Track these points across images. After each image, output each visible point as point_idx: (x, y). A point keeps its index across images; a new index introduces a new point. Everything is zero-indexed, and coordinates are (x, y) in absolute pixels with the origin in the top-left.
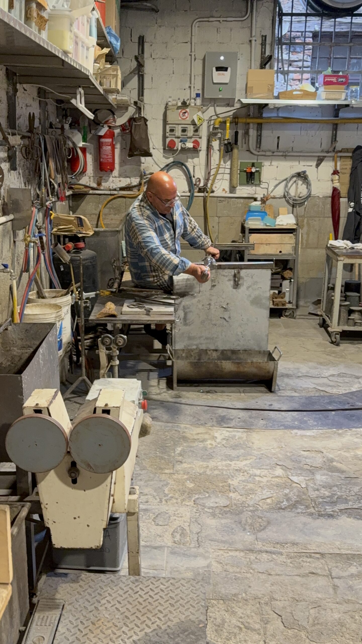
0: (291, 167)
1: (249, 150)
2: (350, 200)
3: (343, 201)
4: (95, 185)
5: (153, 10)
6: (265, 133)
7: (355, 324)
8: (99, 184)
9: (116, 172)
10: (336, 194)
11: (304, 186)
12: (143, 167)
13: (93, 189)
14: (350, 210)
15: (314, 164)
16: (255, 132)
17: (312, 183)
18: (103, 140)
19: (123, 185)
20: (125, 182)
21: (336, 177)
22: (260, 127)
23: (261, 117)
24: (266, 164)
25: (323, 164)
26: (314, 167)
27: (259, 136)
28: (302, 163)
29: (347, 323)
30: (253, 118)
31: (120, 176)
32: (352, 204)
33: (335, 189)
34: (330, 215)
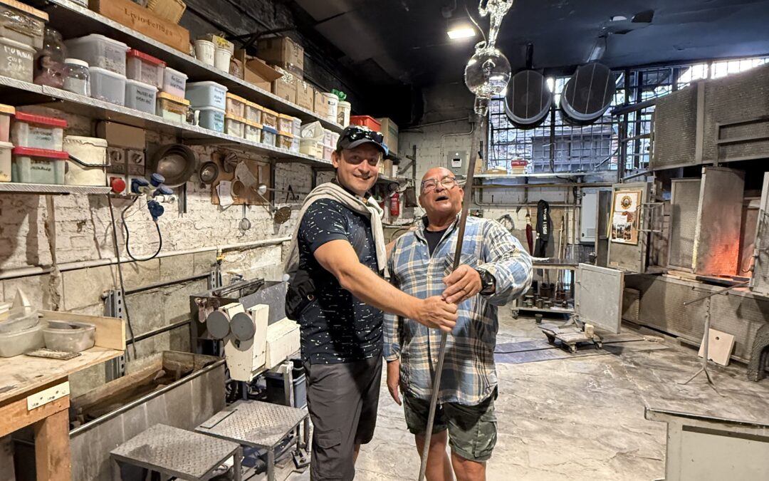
0: (501, 212)
1: (475, 203)
2: (537, 232)
3: (534, 232)
4: (389, 223)
5: (420, 132)
6: (485, 193)
7: (527, 306)
8: (391, 223)
9: (400, 216)
10: (529, 229)
11: (510, 223)
12: (415, 213)
13: (388, 225)
14: (537, 238)
15: (515, 210)
16: (479, 193)
17: (514, 222)
18: (392, 199)
19: (404, 223)
20: (405, 221)
21: (528, 218)
22: (481, 190)
23: (481, 184)
24: (486, 210)
25: (521, 210)
26: (515, 213)
27: (481, 196)
28: (508, 210)
29: (522, 306)
30: (477, 185)
31: (403, 218)
32: (538, 234)
33: (528, 225)
34: (527, 240)
